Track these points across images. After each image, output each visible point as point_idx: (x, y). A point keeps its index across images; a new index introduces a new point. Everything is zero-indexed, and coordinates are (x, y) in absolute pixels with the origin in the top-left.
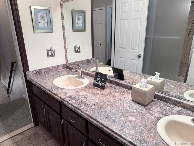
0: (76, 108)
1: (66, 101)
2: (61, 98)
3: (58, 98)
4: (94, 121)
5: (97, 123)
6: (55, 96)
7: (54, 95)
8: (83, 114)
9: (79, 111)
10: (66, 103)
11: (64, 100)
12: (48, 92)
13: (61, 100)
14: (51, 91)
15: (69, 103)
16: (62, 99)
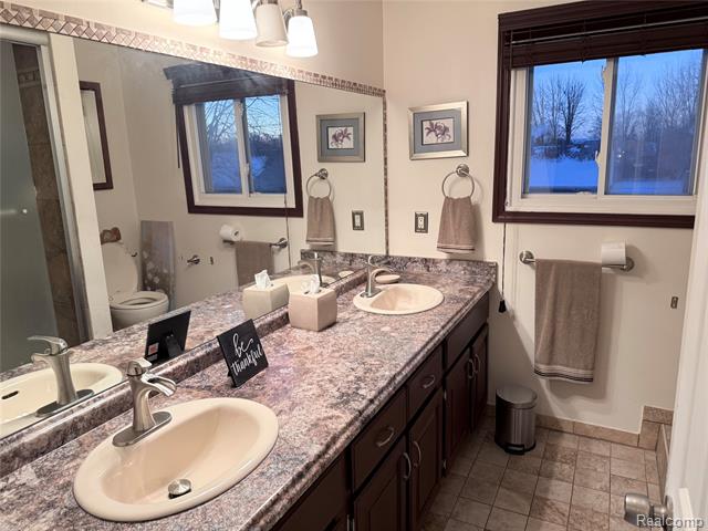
0: (389, 383)
1: (367, 407)
2: (350, 424)
3: (348, 433)
4: (419, 358)
5: (422, 354)
6: (338, 445)
7: (331, 452)
8: (404, 373)
9: (399, 378)
10: (372, 407)
11: (361, 413)
12: (304, 480)
13: (358, 424)
14: (308, 467)
15: (375, 397)
16: (356, 418)
